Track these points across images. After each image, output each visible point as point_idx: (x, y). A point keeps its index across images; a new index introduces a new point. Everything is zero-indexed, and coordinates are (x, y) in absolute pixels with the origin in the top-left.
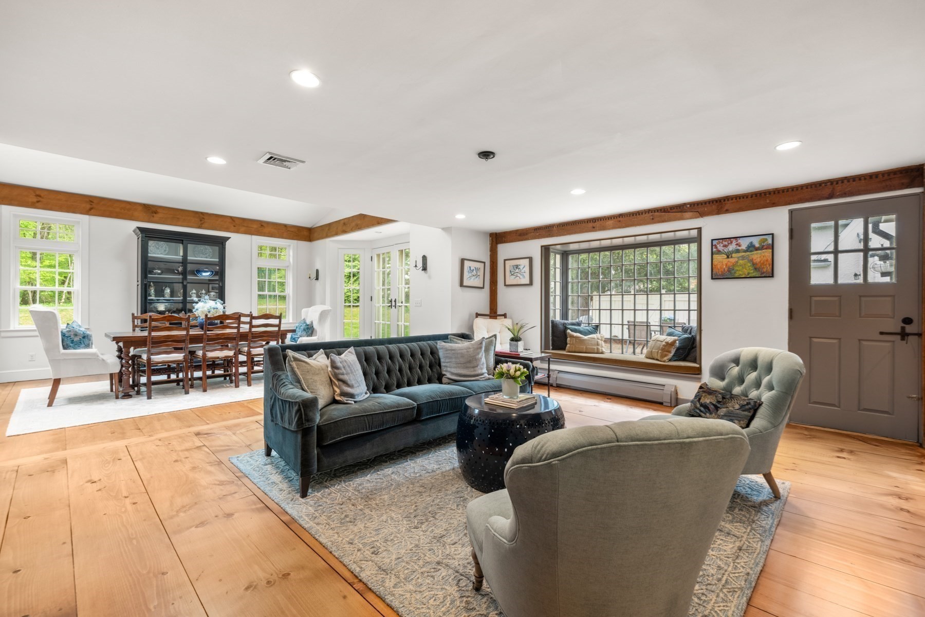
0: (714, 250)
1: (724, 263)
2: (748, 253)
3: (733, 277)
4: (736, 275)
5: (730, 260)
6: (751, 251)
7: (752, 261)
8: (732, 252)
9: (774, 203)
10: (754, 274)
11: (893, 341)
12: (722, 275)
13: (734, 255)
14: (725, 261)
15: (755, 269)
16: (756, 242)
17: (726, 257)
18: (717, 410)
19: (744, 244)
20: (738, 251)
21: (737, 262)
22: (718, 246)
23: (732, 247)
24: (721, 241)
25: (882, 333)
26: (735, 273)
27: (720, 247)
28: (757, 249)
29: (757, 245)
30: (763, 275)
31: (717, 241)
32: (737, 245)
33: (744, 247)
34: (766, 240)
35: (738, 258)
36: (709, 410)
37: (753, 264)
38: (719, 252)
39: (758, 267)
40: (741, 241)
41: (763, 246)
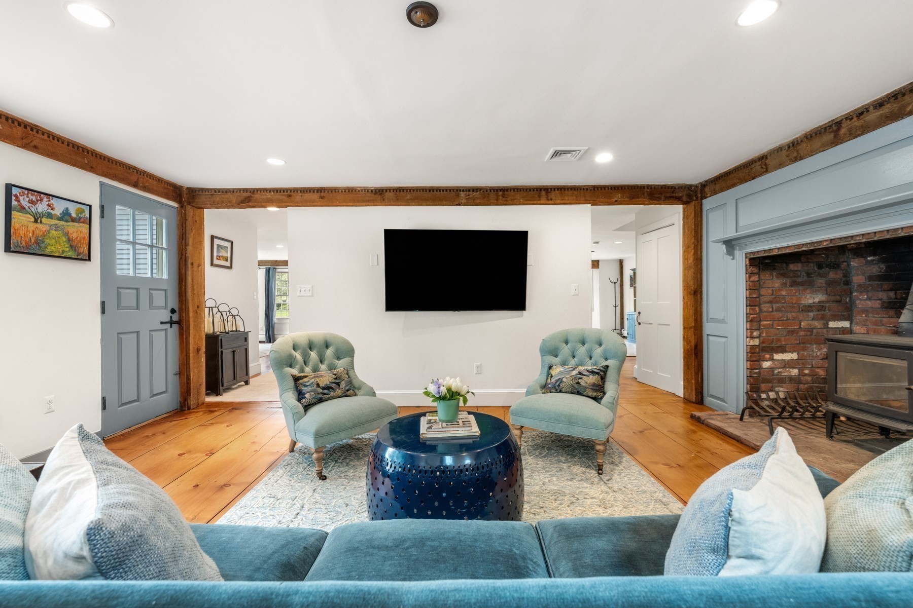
0: (14, 203)
1: (31, 229)
2: (62, 223)
3: (43, 253)
4: (48, 251)
5: (39, 225)
6: (67, 221)
7: (67, 234)
8: (42, 215)
9: (92, 167)
10: (70, 254)
11: (166, 330)
12: (28, 247)
13: (44, 220)
14: (32, 226)
15: (71, 246)
16: (73, 210)
17: (33, 219)
18: (339, 385)
19: (59, 208)
20: (50, 216)
21: (48, 232)
22: (21, 198)
23: (42, 207)
24: (26, 192)
25: (162, 323)
26: (46, 247)
27: (24, 202)
28: (73, 220)
29: (74, 215)
30: (80, 257)
31: (19, 190)
32: (49, 205)
33: (58, 212)
34: (83, 211)
35: (51, 226)
36: (332, 388)
37: (69, 240)
38: (22, 209)
39: (74, 244)
40: (54, 201)
41: (80, 218)
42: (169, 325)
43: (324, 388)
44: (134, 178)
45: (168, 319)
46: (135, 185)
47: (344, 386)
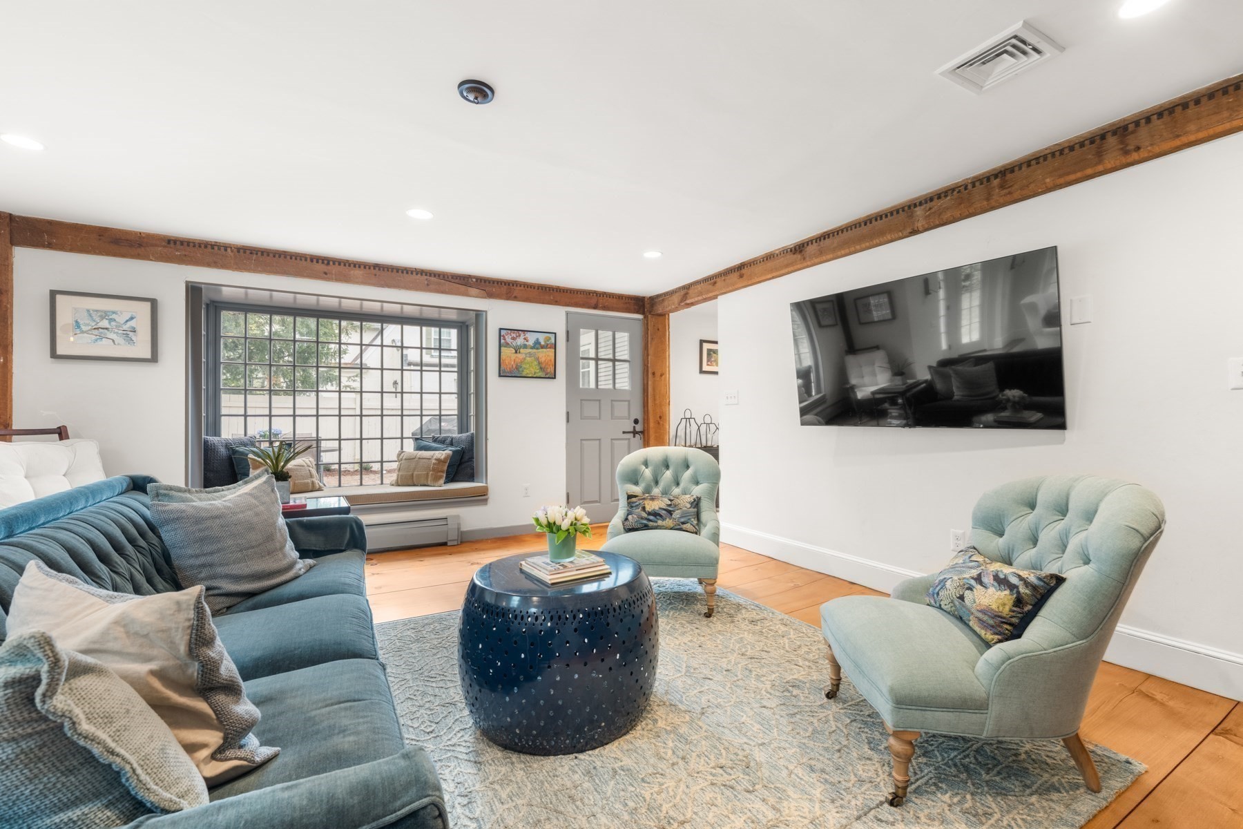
0: (502, 341)
1: (513, 358)
2: (534, 350)
3: (521, 375)
4: (524, 374)
5: (518, 355)
6: (537, 349)
7: (538, 359)
8: (520, 347)
9: (556, 302)
10: (540, 374)
11: (629, 439)
12: (511, 372)
13: (522, 350)
14: (514, 356)
15: (541, 368)
16: (542, 338)
17: (514, 351)
18: (671, 514)
19: (532, 338)
20: (525, 346)
21: (525, 359)
22: (506, 337)
23: (520, 341)
24: (509, 332)
25: (624, 432)
26: (523, 371)
27: (509, 340)
28: (542, 347)
29: (543, 343)
30: (547, 376)
31: (505, 331)
32: (525, 339)
33: (531, 343)
34: (550, 338)
35: (526, 354)
36: (661, 516)
37: (539, 363)
38: (507, 345)
39: (543, 366)
40: (528, 335)
41: (548, 345)
42: (632, 435)
43: (649, 514)
44: (594, 301)
45: (632, 430)
46: (595, 307)
47: (678, 516)
